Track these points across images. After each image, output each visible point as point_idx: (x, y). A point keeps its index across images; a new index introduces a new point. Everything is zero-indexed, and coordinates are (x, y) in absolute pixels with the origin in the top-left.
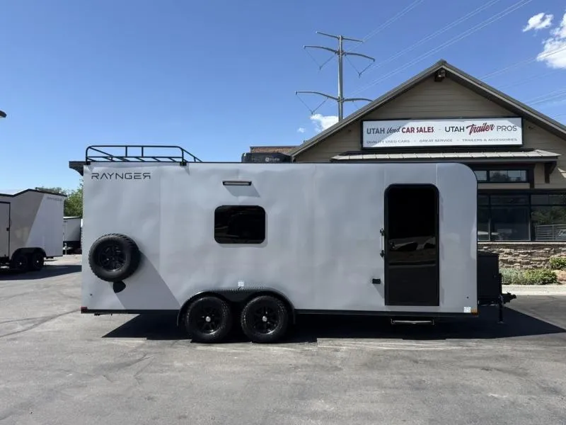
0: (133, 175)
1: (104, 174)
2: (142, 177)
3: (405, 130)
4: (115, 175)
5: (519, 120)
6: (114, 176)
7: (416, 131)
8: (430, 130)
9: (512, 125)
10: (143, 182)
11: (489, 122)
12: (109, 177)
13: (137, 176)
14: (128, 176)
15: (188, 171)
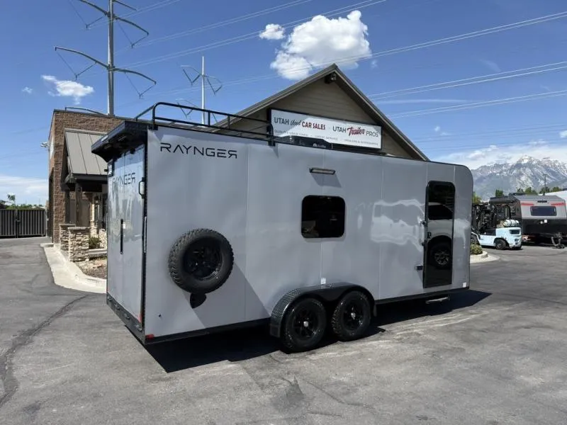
0: (216, 151)
1: (179, 146)
2: (227, 155)
3: (304, 124)
4: (192, 148)
5: (380, 128)
6: (191, 150)
7: (312, 126)
8: (323, 127)
9: (376, 132)
10: (227, 162)
11: (363, 127)
12: (185, 150)
13: (221, 154)
14: (209, 152)
15: (276, 152)
